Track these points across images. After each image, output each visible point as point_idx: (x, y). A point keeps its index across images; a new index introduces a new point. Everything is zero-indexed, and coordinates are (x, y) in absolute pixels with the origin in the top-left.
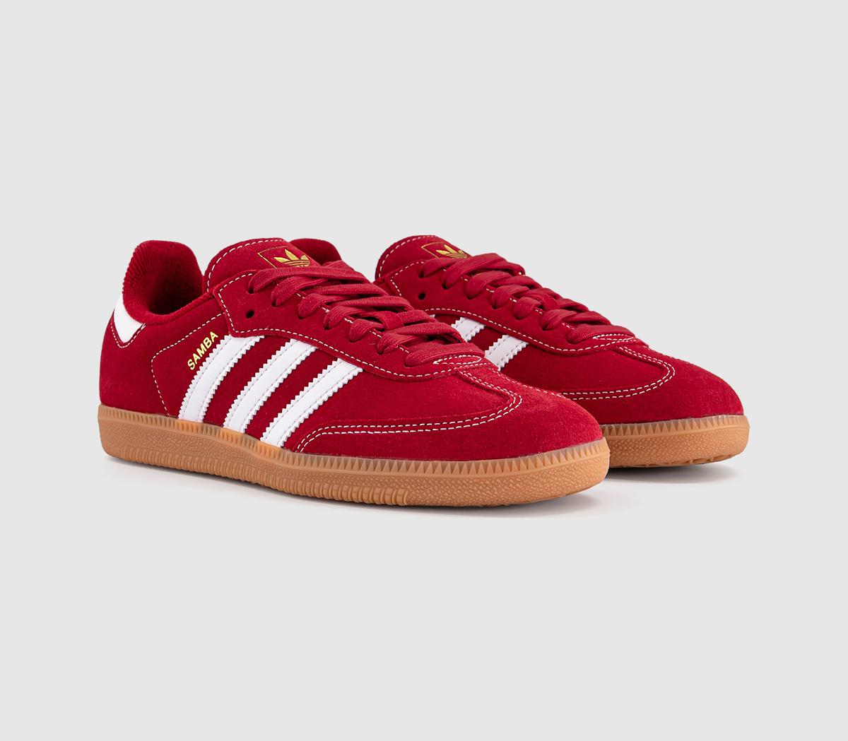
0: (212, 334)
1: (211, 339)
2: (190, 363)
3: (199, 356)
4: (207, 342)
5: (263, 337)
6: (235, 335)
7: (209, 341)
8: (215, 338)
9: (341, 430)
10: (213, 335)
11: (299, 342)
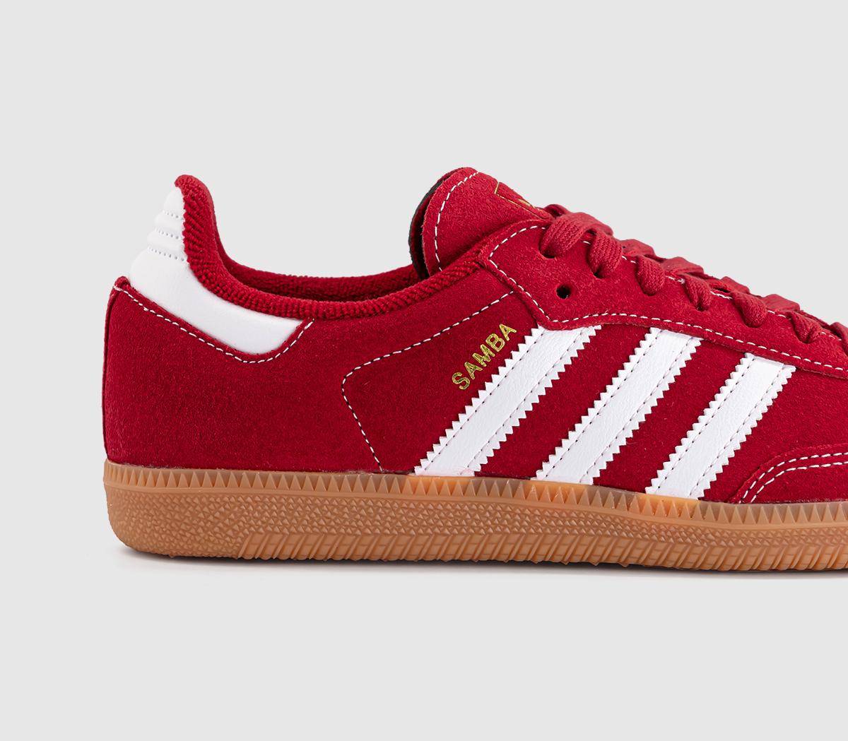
0: (502, 327)
1: (501, 335)
2: (458, 378)
3: (480, 365)
4: (494, 343)
5: (599, 327)
6: (550, 327)
7: (498, 339)
8: (511, 335)
9: (820, 461)
10: (506, 330)
11: (666, 331)
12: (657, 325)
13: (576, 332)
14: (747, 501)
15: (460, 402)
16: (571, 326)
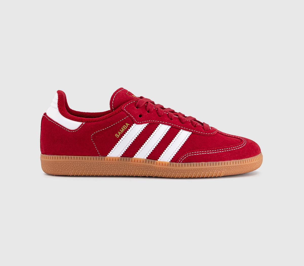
0: (126, 124)
1: (126, 126)
2: (116, 135)
3: (121, 132)
4: (124, 127)
5: (148, 124)
6: (137, 124)
8: (128, 125)
9: (196, 153)
10: (127, 124)
11: (163, 125)
12: (161, 123)
13: (143, 125)
14: (180, 162)
15: (117, 140)
16: (142, 124)
